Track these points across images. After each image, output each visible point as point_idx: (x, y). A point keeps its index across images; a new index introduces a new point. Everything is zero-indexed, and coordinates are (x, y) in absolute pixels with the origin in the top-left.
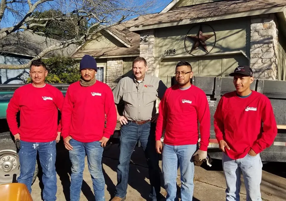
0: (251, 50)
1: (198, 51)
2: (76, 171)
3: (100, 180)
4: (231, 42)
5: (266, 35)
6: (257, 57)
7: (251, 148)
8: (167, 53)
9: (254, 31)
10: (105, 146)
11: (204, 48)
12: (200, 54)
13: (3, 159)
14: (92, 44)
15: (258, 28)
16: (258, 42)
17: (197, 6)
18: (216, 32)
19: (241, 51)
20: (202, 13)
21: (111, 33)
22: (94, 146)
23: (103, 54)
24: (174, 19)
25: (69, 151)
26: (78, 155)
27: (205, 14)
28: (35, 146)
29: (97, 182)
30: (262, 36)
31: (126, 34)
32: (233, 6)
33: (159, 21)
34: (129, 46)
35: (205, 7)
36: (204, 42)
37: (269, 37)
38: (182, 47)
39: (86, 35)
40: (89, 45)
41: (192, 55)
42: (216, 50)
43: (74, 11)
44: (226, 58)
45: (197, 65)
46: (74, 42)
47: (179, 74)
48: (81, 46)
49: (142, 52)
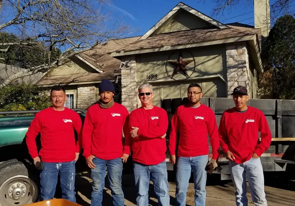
0: (228, 74)
1: (178, 76)
2: (97, 189)
3: (120, 196)
4: (209, 67)
5: (240, 61)
6: (233, 80)
7: (254, 152)
8: (149, 78)
9: (229, 57)
10: (126, 162)
11: (184, 72)
12: (181, 79)
13: (13, 186)
14: (59, 70)
15: (232, 54)
16: (233, 67)
17: (175, 34)
18: (195, 58)
19: (219, 75)
20: (182, 40)
21: (81, 59)
22: (117, 163)
23: (73, 80)
24: (154, 45)
25: (92, 170)
26: (100, 173)
27: (185, 41)
28: (58, 166)
29: (118, 198)
30: (236, 61)
31: (96, 59)
32: (208, 34)
33: (141, 46)
34: (101, 72)
35: (183, 35)
36: (184, 67)
37: (243, 62)
38: (163, 72)
39: (58, 60)
40: (55, 71)
41: (174, 79)
42: (196, 74)
43: (40, 35)
44: (205, 82)
45: (178, 89)
46: (45, 68)
47: (192, 94)
48: (47, 72)
49: (124, 77)
